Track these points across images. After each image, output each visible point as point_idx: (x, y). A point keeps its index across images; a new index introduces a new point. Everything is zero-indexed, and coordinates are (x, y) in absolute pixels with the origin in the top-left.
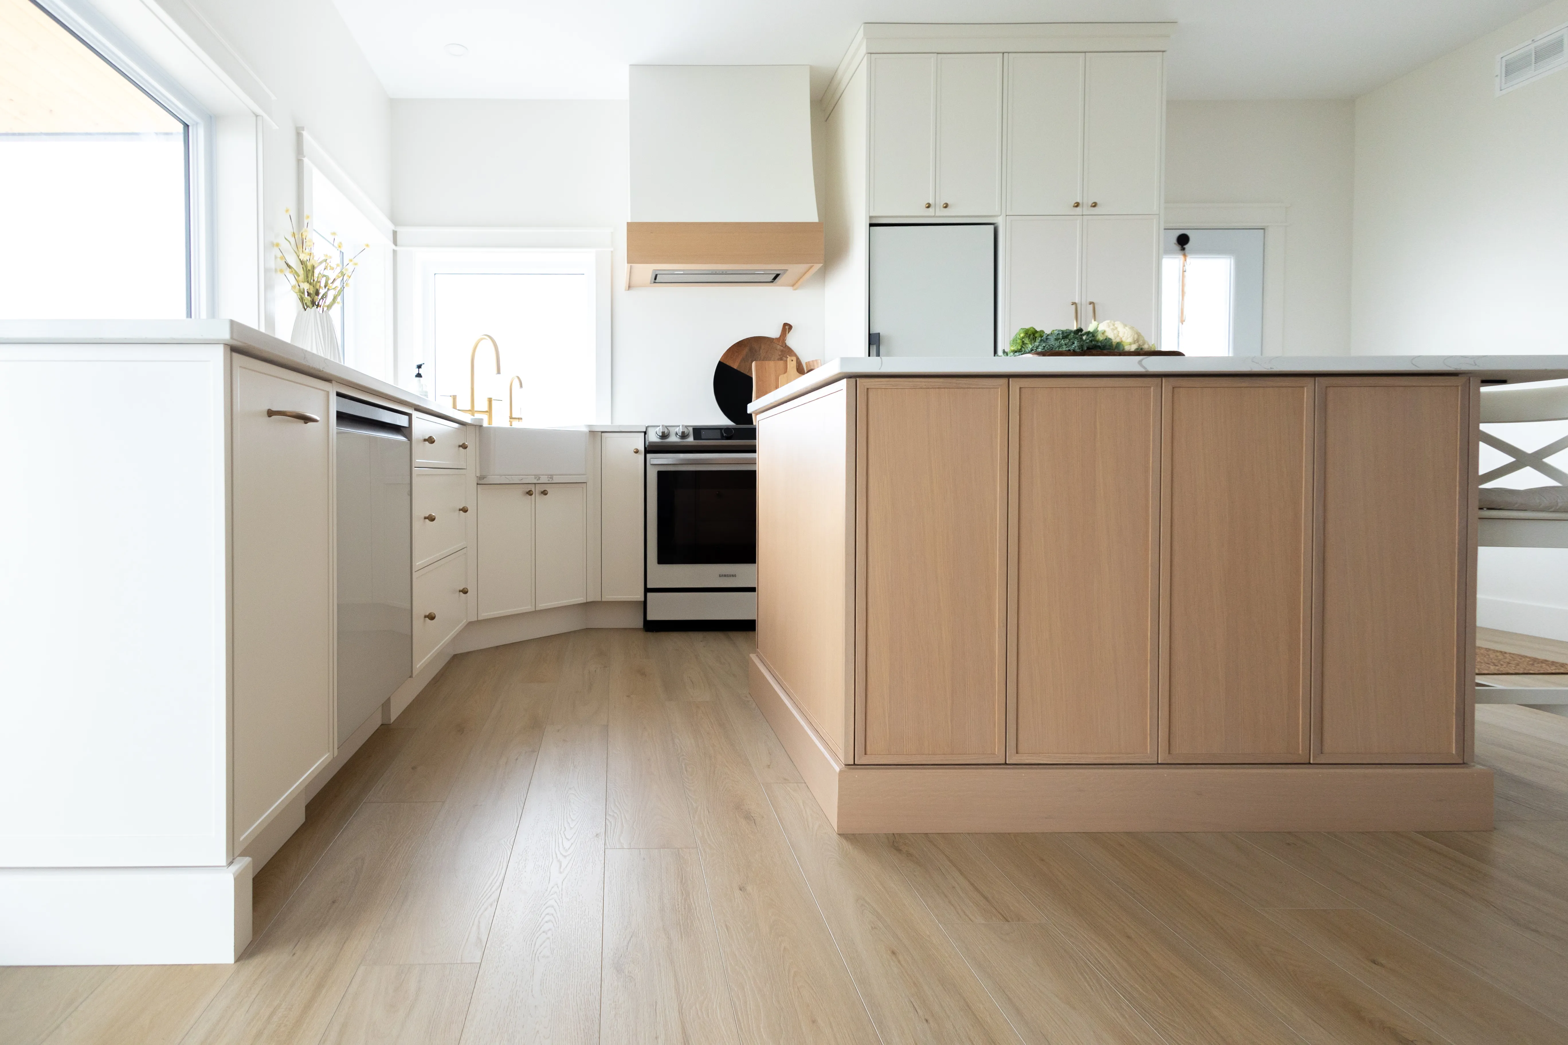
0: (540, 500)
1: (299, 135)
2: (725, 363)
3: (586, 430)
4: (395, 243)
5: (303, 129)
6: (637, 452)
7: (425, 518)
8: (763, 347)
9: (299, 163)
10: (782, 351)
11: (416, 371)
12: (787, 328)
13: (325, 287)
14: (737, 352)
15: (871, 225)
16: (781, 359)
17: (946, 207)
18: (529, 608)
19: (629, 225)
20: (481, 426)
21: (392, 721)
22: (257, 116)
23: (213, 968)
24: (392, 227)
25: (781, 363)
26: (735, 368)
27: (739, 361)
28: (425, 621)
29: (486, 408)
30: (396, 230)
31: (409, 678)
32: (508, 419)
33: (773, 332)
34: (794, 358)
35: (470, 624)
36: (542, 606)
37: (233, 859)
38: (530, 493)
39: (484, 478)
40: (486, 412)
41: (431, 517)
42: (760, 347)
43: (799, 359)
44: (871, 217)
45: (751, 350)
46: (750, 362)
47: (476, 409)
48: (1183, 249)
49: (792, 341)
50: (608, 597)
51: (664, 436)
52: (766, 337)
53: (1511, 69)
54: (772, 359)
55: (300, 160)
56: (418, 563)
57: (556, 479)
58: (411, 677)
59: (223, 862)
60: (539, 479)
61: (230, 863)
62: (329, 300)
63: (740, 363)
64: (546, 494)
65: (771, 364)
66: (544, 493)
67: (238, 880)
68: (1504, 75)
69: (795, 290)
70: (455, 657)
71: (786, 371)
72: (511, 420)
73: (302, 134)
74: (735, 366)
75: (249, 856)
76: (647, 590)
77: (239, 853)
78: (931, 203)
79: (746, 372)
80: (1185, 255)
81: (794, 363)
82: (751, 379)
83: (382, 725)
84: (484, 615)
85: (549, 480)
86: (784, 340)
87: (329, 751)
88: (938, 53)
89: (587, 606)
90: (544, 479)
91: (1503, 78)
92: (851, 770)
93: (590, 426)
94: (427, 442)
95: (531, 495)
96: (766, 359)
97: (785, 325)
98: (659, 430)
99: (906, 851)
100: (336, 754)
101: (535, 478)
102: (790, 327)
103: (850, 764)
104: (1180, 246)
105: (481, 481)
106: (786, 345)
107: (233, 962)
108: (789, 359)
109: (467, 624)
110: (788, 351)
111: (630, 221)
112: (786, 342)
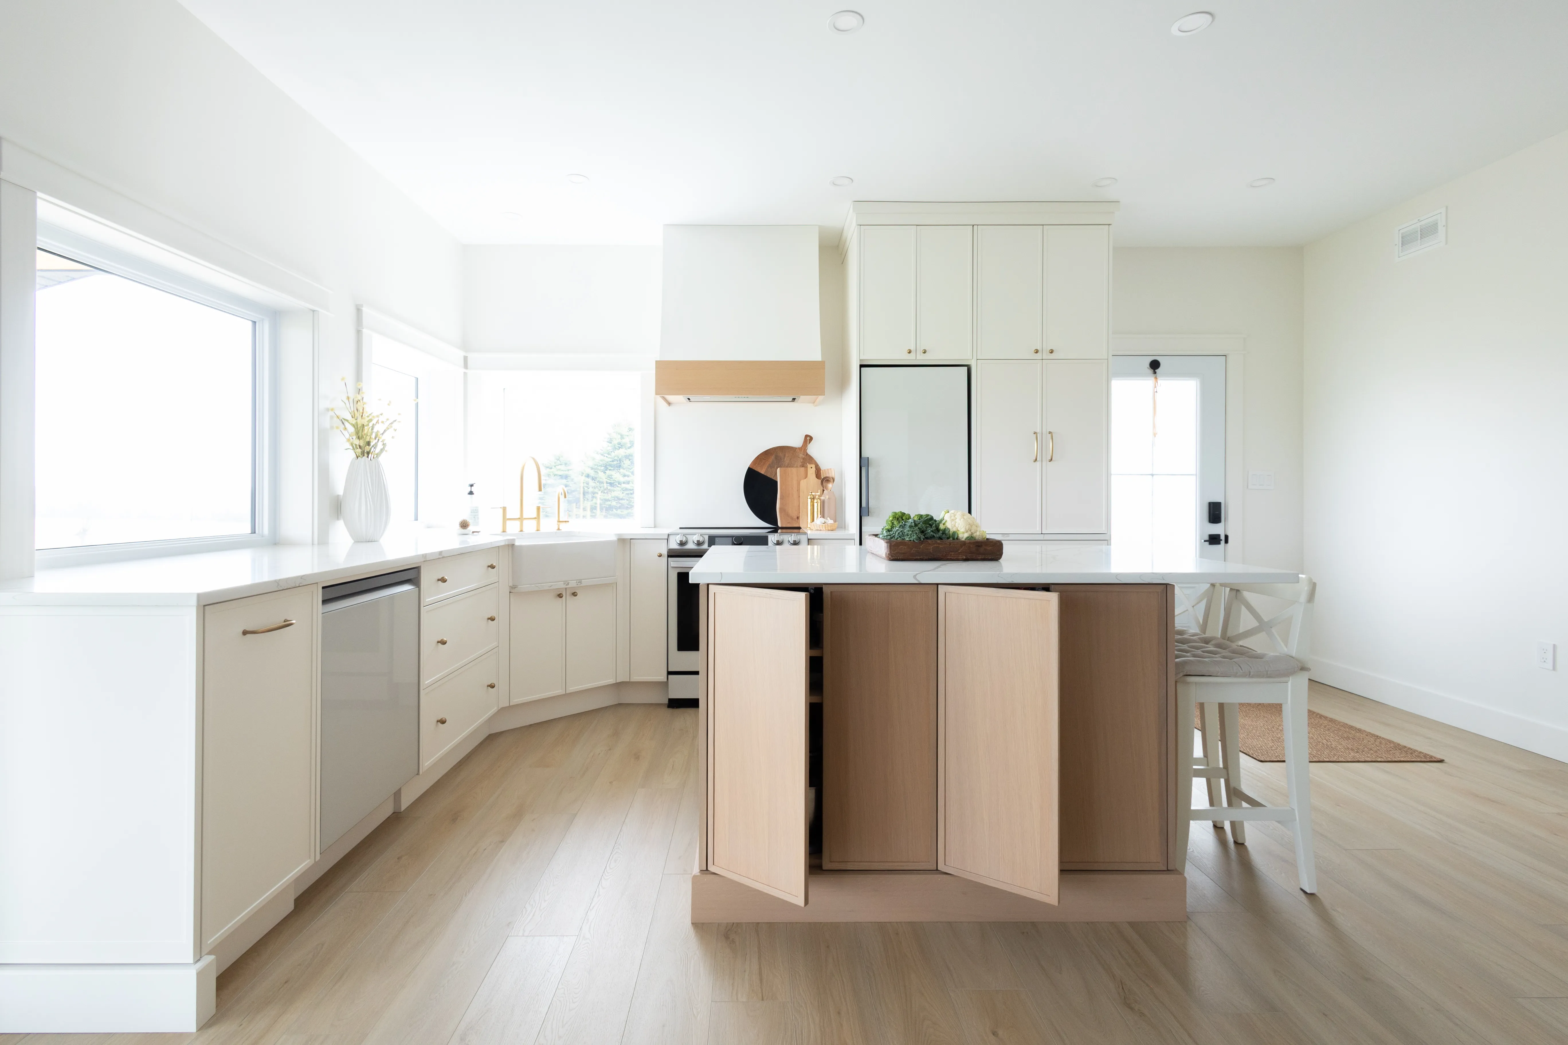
0: (571, 601)
1: (359, 310)
2: (754, 469)
3: (615, 538)
4: (466, 366)
5: (362, 306)
6: (660, 556)
7: (438, 642)
8: (787, 455)
9: (359, 333)
10: (803, 459)
11: (469, 489)
12: (808, 439)
13: (375, 438)
14: (764, 459)
15: (861, 366)
16: (803, 466)
17: (924, 353)
18: (559, 691)
19: (658, 363)
20: (513, 545)
21: (402, 810)
22: (314, 311)
23: (180, 1035)
24: (462, 354)
25: (803, 469)
26: (763, 473)
27: (766, 468)
28: (437, 724)
29: (535, 515)
30: (467, 355)
31: (417, 776)
32: (557, 523)
33: (796, 442)
34: (813, 466)
35: (503, 709)
36: (571, 689)
37: (201, 957)
38: (560, 596)
39: (515, 587)
40: (535, 518)
41: (443, 642)
42: (785, 456)
43: (818, 465)
44: (861, 360)
45: (777, 457)
46: (776, 467)
47: (524, 517)
48: (1155, 373)
49: (812, 450)
50: (635, 678)
51: (682, 544)
52: (788, 447)
53: (1406, 240)
54: (795, 466)
55: (360, 330)
56: (426, 681)
57: (584, 583)
58: (418, 774)
59: (191, 961)
60: (568, 584)
61: (196, 962)
62: (378, 450)
63: (767, 469)
64: (576, 596)
65: (794, 470)
66: (574, 594)
67: (199, 975)
68: (1400, 244)
69: (816, 406)
70: (490, 735)
71: (806, 477)
72: (559, 523)
73: (362, 310)
74: (762, 472)
75: (214, 955)
76: (670, 673)
77: (206, 952)
78: (912, 349)
79: (772, 477)
80: (1156, 378)
81: (814, 469)
82: (776, 482)
83: (394, 813)
84: (516, 701)
85: (577, 584)
86: (805, 450)
87: (310, 858)
88: (917, 225)
89: (619, 686)
90: (573, 584)
91: (1400, 247)
92: (704, 875)
93: (619, 535)
94: (440, 582)
95: (561, 597)
96: (790, 466)
97: (807, 436)
98: (678, 538)
99: (733, 939)
100: (318, 857)
101: (564, 584)
102: (811, 438)
103: (704, 869)
104: (1153, 370)
105: (513, 590)
106: (807, 454)
107: (195, 1031)
108: (809, 466)
109: (498, 711)
110: (809, 459)
111: (658, 360)
112: (807, 451)
